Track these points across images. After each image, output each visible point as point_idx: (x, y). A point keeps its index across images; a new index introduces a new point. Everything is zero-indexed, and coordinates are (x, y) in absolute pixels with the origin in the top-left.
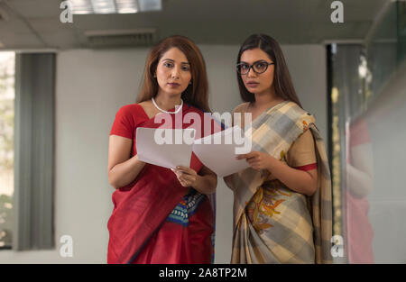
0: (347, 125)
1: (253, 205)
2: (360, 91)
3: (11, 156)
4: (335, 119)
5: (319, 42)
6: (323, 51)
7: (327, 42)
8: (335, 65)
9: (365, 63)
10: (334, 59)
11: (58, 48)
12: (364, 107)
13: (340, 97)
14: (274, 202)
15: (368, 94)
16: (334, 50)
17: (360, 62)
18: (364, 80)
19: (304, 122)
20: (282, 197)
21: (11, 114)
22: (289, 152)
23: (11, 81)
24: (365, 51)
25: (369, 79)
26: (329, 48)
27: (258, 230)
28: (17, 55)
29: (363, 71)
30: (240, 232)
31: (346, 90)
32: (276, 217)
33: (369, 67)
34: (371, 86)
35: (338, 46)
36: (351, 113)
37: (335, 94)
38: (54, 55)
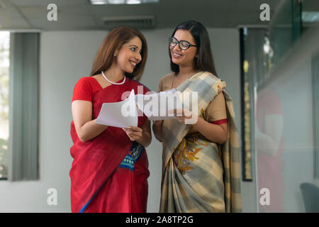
0: (255, 89)
1: (178, 152)
2: (265, 64)
3: (7, 110)
4: (246, 85)
5: (234, 27)
6: (237, 33)
7: (240, 26)
8: (246, 44)
9: (268, 42)
10: (245, 39)
11: (41, 29)
12: (267, 76)
13: (250, 68)
14: (194, 150)
15: (271, 66)
16: (245, 32)
17: (265, 42)
18: (267, 55)
19: (219, 87)
20: (200, 146)
21: (6, 78)
22: (206, 111)
23: (7, 53)
24: (268, 34)
25: (271, 55)
26: (242, 31)
27: (182, 172)
28: (11, 34)
29: (267, 48)
30: (168, 173)
31: (254, 62)
32: (196, 162)
33: (272, 45)
34: (273, 60)
35: (249, 29)
36: (258, 80)
37: (246, 65)
38: (38, 34)
